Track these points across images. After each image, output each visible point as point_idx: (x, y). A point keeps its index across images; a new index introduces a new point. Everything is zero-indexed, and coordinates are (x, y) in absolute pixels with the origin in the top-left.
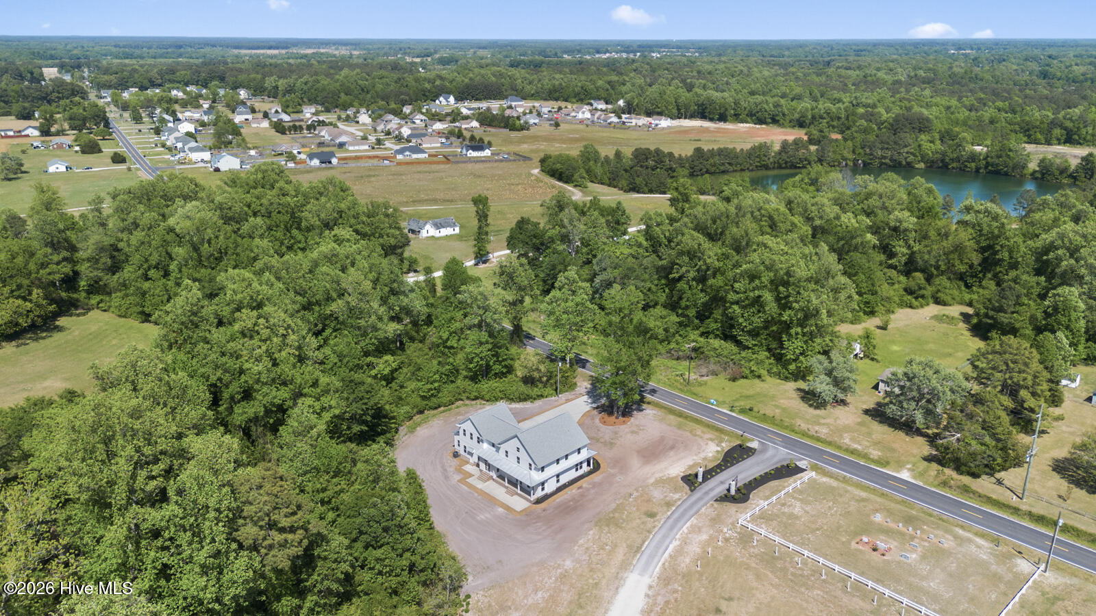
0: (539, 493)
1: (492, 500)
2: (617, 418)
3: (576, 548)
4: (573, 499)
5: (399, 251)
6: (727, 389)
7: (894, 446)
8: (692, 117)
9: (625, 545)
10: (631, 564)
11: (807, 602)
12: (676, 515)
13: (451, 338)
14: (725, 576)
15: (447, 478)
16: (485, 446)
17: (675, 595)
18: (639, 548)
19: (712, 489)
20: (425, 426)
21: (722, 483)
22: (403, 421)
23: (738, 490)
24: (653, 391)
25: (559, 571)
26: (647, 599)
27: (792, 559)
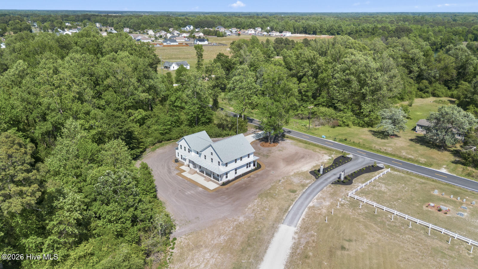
0: (224, 180)
1: (196, 184)
2: (270, 143)
3: (246, 210)
4: (245, 183)
5: (154, 66)
6: (330, 131)
7: (433, 156)
8: (301, 33)
9: (277, 208)
10: (282, 219)
11: (403, 243)
12: (308, 191)
13: (177, 101)
14: (345, 226)
15: (170, 173)
16: (193, 154)
17: (313, 238)
18: (286, 210)
19: (329, 178)
20: (161, 148)
21: (335, 174)
22: (149, 145)
23: (345, 178)
24: (289, 132)
25: (235, 223)
26: (294, 241)
27: (386, 216)
